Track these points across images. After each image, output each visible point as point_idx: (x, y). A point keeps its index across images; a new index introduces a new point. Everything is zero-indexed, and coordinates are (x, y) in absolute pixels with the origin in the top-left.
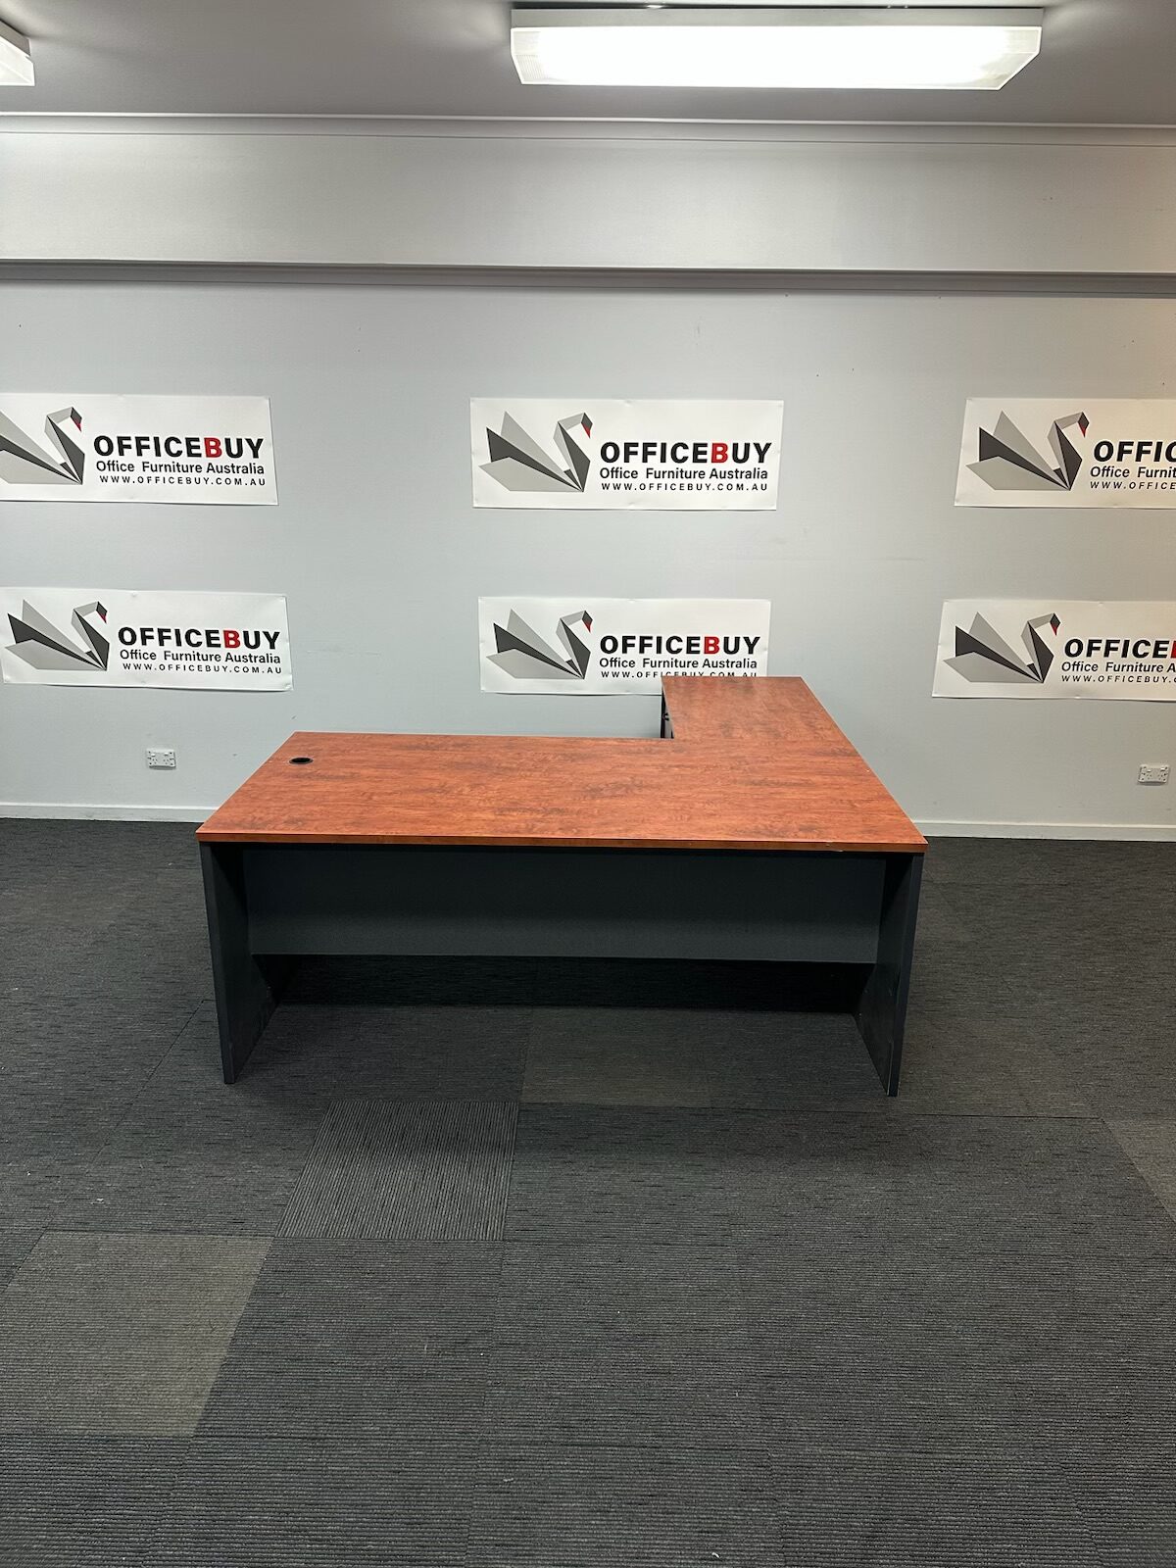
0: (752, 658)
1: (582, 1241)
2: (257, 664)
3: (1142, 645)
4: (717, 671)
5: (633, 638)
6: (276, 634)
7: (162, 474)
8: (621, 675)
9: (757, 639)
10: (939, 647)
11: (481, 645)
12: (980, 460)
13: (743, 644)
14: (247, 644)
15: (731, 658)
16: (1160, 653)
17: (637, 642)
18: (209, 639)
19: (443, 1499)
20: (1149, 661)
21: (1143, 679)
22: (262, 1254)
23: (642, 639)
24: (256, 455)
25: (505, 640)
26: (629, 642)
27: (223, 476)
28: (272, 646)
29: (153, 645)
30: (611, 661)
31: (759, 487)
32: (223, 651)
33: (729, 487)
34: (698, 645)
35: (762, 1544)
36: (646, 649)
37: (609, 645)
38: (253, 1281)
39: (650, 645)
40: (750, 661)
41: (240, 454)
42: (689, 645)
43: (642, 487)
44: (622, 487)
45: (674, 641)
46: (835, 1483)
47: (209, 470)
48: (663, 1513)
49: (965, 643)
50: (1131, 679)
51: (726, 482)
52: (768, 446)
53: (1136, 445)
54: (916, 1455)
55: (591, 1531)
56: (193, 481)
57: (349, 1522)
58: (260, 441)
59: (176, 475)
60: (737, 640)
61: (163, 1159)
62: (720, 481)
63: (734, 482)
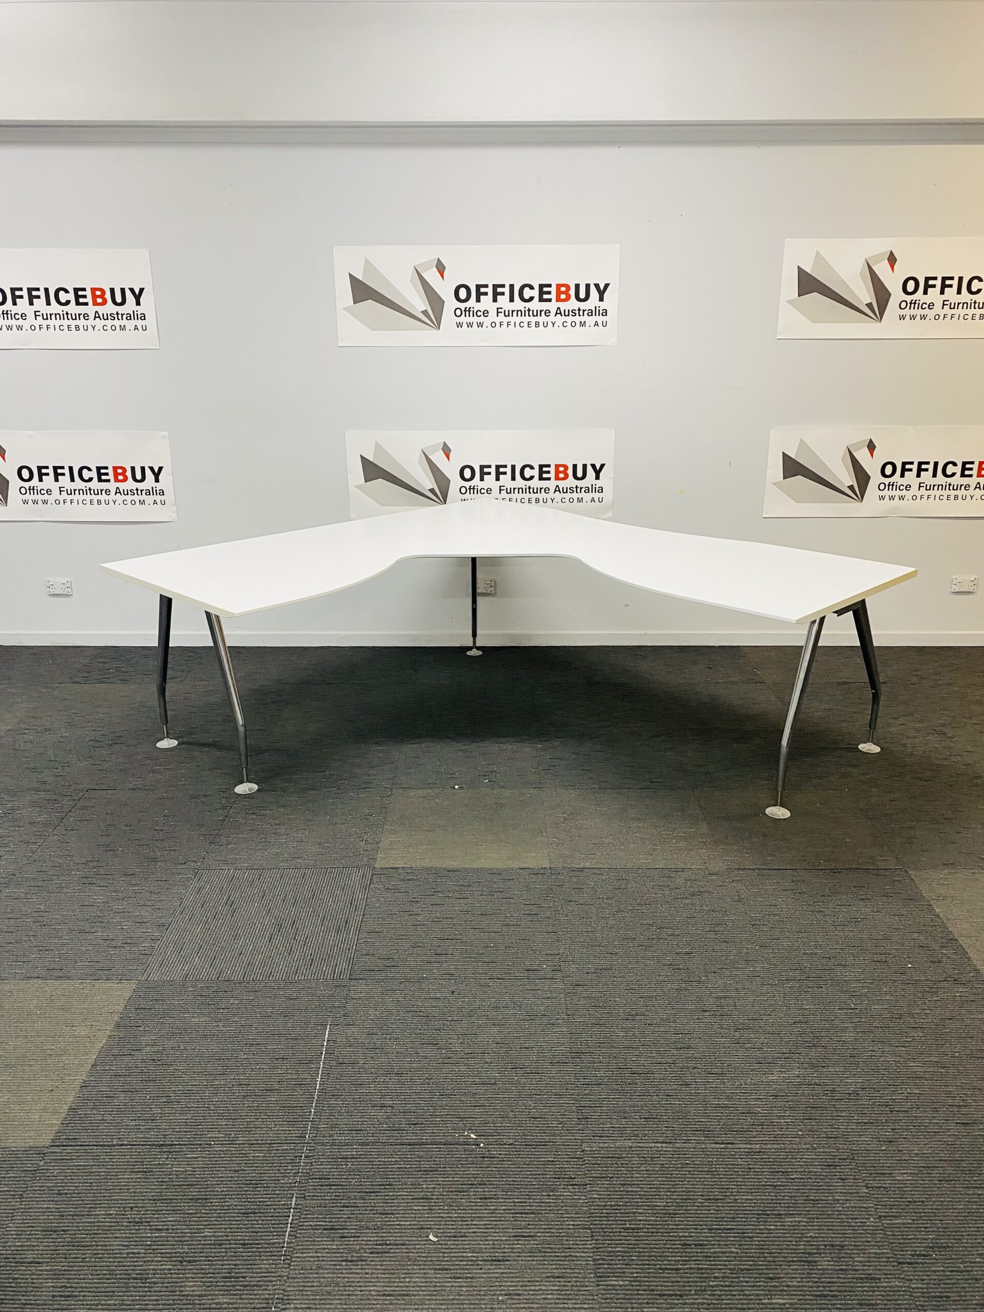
0: (599, 483)
1: (424, 978)
2: (144, 497)
3: (950, 466)
4: (568, 496)
5: (490, 467)
6: (160, 469)
7: (52, 322)
9: (602, 466)
10: (768, 470)
11: (349, 475)
12: (799, 296)
13: (590, 471)
14: (135, 480)
15: (580, 484)
16: (967, 473)
17: (493, 470)
18: (100, 475)
19: (278, 1192)
20: (957, 480)
21: (952, 497)
22: (128, 995)
23: (498, 467)
24: (138, 303)
25: (372, 471)
26: (486, 470)
27: (109, 323)
28: (157, 480)
29: (49, 480)
30: (470, 489)
31: (600, 324)
32: (112, 486)
33: (573, 324)
34: (548, 472)
35: (571, 1223)
36: (501, 476)
37: (467, 474)
38: (116, 1018)
39: (505, 473)
40: (597, 487)
41: (123, 302)
42: (541, 472)
43: (493, 325)
44: (475, 325)
45: (527, 470)
46: (643, 1171)
47: (95, 317)
48: (481, 1199)
49: (792, 468)
50: (941, 498)
51: (570, 319)
52: (607, 286)
53: (939, 280)
54: (718, 1146)
55: (413, 1216)
56: (81, 327)
57: (189, 1214)
58: (142, 290)
59: (66, 322)
60: (585, 466)
61: (40, 919)
62: (564, 318)
63: (577, 319)
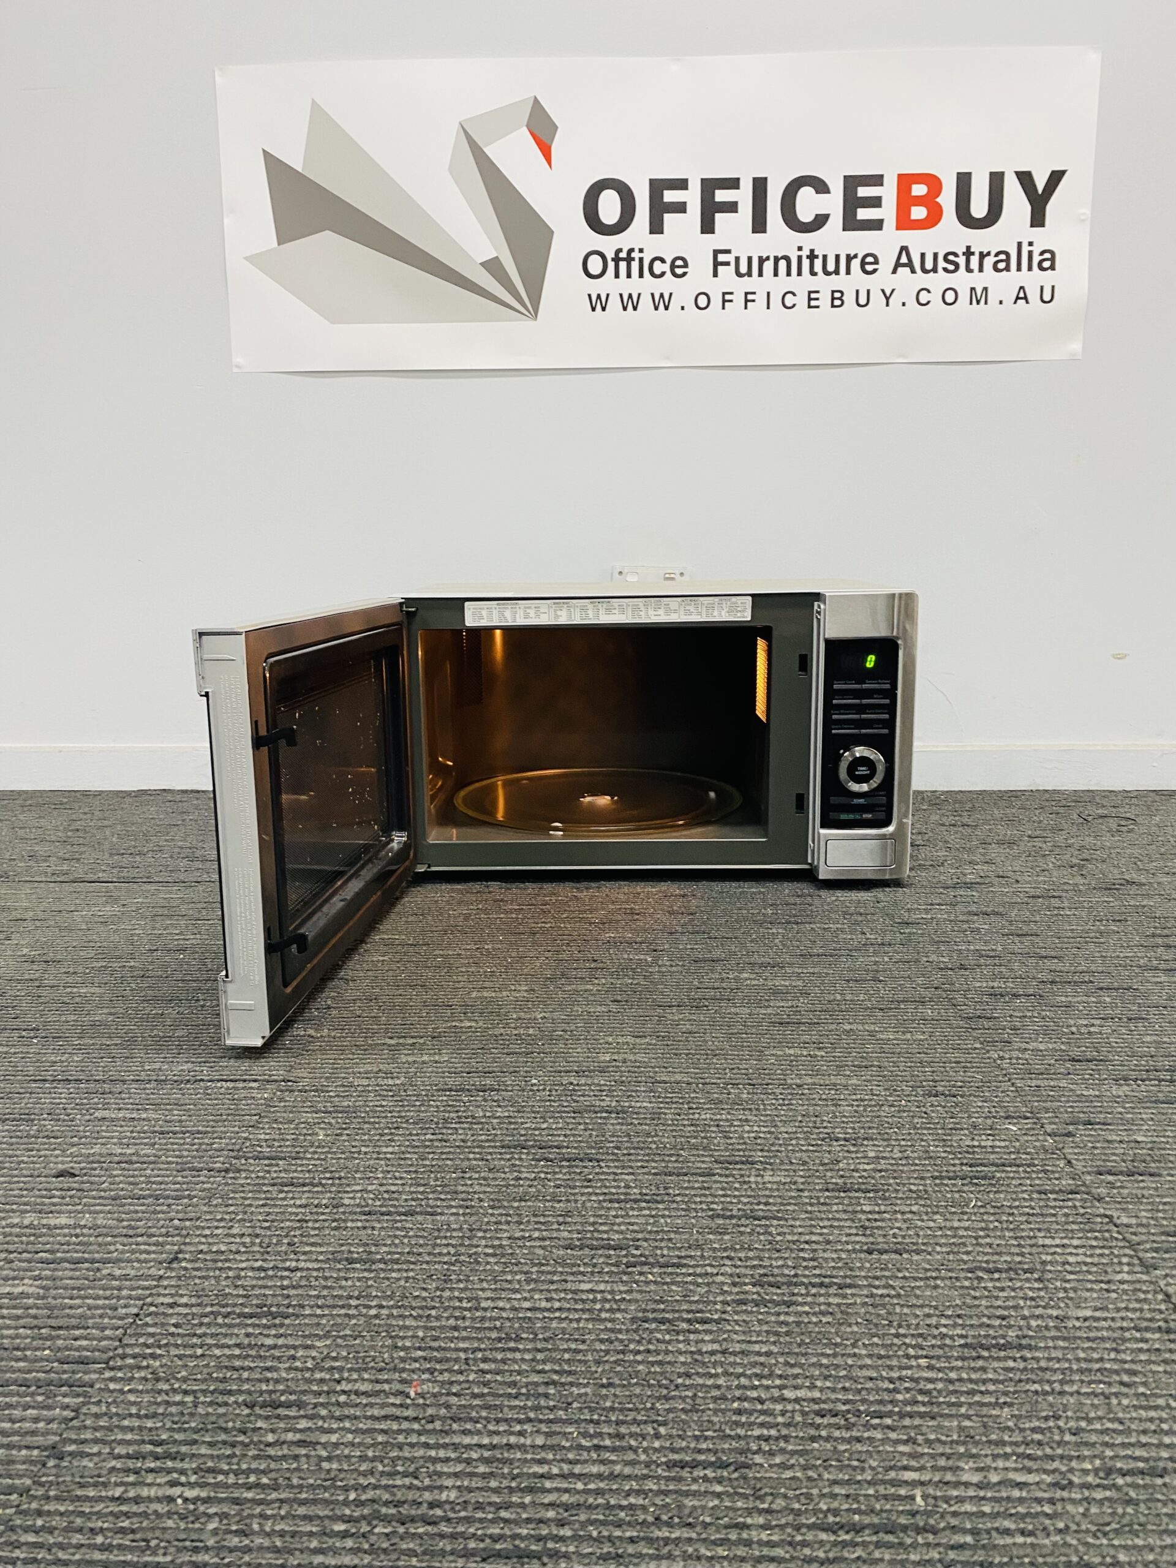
0: (1042, 239)
4: (939, 281)
5: (681, 184)
8: (646, 303)
9: (1056, 177)
11: (226, 221)
13: (1015, 197)
15: (980, 239)
17: (692, 197)
23: (709, 186)
25: (301, 205)
26: (670, 196)
30: (617, 260)
34: (876, 202)
36: (718, 216)
37: (609, 208)
39: (732, 207)
40: (1036, 250)
42: (852, 203)
45: (806, 194)
60: (996, 180)
